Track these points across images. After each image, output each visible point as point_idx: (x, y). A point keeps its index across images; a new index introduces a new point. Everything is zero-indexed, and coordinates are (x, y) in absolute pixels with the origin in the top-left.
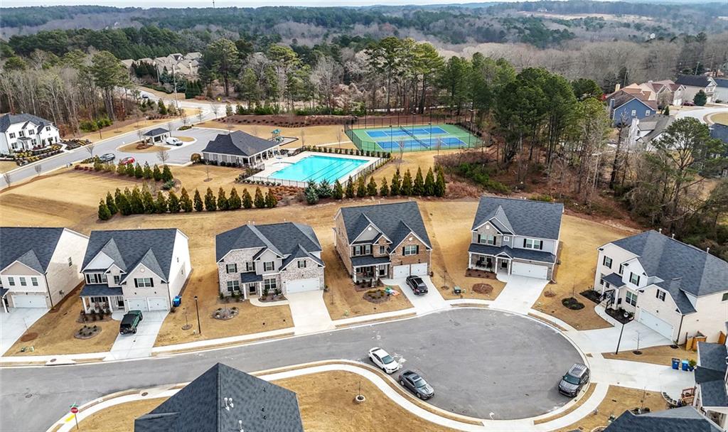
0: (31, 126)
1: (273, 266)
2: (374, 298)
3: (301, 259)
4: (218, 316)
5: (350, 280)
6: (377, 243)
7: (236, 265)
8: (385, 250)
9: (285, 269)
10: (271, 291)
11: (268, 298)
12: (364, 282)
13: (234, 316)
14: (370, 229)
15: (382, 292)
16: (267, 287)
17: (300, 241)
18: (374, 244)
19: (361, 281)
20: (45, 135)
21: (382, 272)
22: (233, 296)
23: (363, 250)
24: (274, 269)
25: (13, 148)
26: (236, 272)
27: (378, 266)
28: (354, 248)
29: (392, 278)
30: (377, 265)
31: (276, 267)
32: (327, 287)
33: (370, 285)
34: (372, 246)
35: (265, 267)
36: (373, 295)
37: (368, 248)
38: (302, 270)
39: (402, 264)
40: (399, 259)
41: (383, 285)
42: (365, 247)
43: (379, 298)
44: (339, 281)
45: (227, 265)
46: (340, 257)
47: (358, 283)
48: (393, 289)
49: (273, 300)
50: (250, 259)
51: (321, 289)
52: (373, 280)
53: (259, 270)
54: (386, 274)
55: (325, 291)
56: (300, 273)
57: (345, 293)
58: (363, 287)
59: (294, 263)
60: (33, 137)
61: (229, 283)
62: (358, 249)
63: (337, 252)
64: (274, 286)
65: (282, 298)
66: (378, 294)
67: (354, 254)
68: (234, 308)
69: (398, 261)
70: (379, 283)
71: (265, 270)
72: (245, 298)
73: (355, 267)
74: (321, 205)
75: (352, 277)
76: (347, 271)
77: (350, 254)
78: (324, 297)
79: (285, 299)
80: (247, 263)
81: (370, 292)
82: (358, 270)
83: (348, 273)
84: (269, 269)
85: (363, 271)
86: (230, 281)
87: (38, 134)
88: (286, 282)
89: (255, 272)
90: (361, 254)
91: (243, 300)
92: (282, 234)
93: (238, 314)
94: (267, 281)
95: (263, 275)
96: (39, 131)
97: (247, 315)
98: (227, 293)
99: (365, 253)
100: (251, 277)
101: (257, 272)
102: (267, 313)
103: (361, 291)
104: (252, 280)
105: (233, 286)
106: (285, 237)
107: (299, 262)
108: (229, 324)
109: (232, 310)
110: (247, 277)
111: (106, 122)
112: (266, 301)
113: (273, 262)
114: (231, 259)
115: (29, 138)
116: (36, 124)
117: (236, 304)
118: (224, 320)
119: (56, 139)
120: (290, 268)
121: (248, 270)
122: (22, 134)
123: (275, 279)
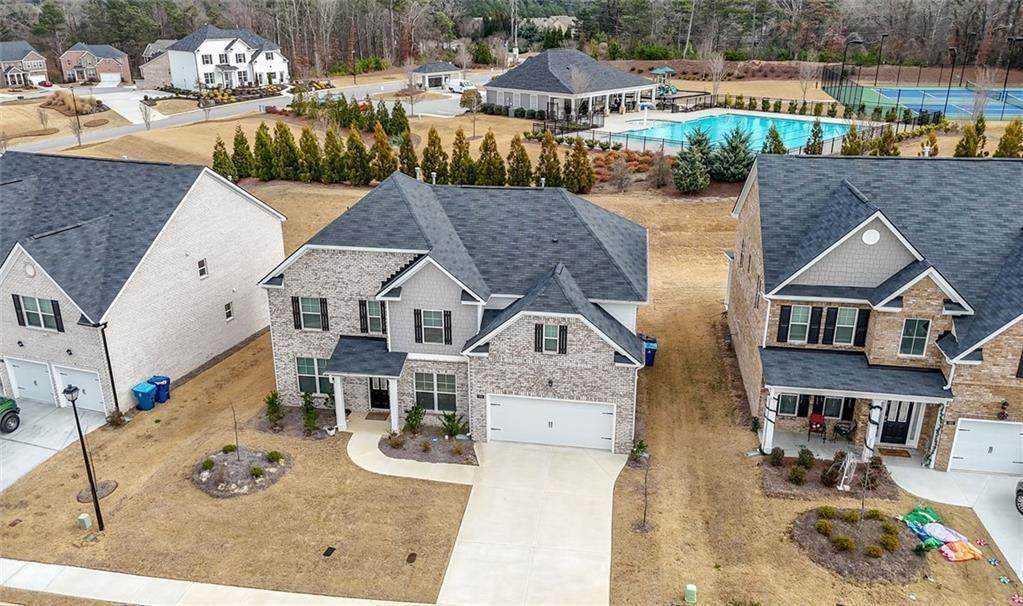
0: (240, 47)
1: (448, 328)
2: (842, 548)
3: (552, 318)
4: (206, 475)
5: (744, 436)
6: (899, 301)
7: (324, 302)
8: (930, 339)
9: (486, 347)
10: (433, 418)
12: (806, 460)
13: (251, 491)
14: (871, 237)
15: (887, 530)
16: (424, 401)
17: (569, 254)
18: (879, 307)
19: (791, 452)
20: (262, 66)
21: (894, 432)
22: (308, 409)
23: (823, 324)
24: (449, 341)
25: (207, 81)
26: (326, 328)
27: (881, 402)
28: (785, 312)
29: (942, 467)
30: (879, 398)
31: (459, 335)
32: (641, 447)
33: (829, 480)
34: (865, 316)
35: (418, 327)
36: (841, 531)
37: (847, 320)
38: (550, 361)
39: (1002, 416)
40: (996, 390)
41: (893, 493)
42: (833, 313)
43: (870, 555)
44: (703, 433)
45: (295, 300)
46: (731, 348)
47: (776, 459)
48: (942, 521)
49: (425, 453)
50: (370, 288)
51: (619, 449)
52: (851, 460)
53: (399, 333)
54: (912, 443)
55: (634, 460)
56: (540, 371)
57: (714, 489)
58: (797, 480)
59: (518, 328)
60: (242, 67)
61: (303, 363)
62: (800, 318)
63: (726, 327)
64: (448, 402)
66: (868, 534)
67: (782, 337)
68: (273, 458)
69: (989, 398)
70: (873, 478)
71: (418, 340)
72: (342, 423)
73: (775, 391)
74: (713, 200)
75: (756, 426)
76: (744, 397)
77: (765, 333)
78: (619, 487)
79: (470, 459)
80: (362, 304)
81: (824, 514)
82: (785, 403)
83: (745, 406)
84: (433, 336)
85: (810, 411)
86: (305, 356)
87: (251, 62)
88: (488, 396)
89: (385, 340)
90: (813, 339)
91: (332, 432)
92: (512, 223)
93: (273, 482)
94: (422, 378)
95: (411, 356)
96: (254, 57)
97: (299, 494)
98: (292, 396)
99: (828, 339)
100: (367, 355)
101: (389, 342)
102: (371, 505)
103: (786, 496)
104: (365, 365)
105: (317, 376)
106: (519, 234)
107: (539, 328)
108: (216, 517)
109: (263, 465)
110: (354, 353)
111: (377, 62)
112: (400, 452)
113: (448, 315)
114: (307, 276)
115: (235, 68)
116: (251, 45)
117: (299, 440)
118: (211, 496)
119: (282, 75)
120: (503, 346)
121: (364, 329)
122: (223, 58)
123: (451, 378)
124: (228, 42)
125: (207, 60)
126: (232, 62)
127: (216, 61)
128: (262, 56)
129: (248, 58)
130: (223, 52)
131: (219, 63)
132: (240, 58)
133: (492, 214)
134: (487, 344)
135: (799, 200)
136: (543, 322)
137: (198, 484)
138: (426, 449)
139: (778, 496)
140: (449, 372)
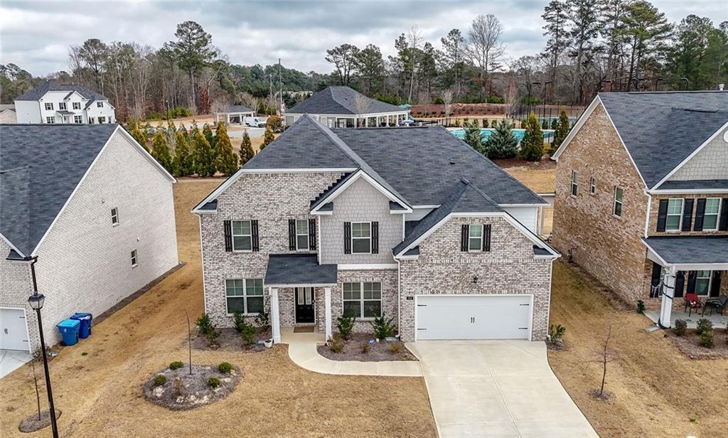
0: (76, 98)
1: (375, 238)
3: (477, 218)
4: (159, 391)
5: (634, 318)
7: (255, 224)
9: (416, 250)
10: (363, 325)
11: (351, 345)
13: (213, 399)
16: (350, 311)
17: (468, 172)
20: (95, 112)
22: (240, 328)
23: (694, 213)
24: (375, 251)
26: (256, 248)
28: (664, 205)
31: (385, 244)
32: (559, 334)
35: (347, 238)
37: (713, 208)
38: (475, 260)
42: (702, 203)
44: (594, 319)
45: (227, 224)
47: (679, 330)
49: (365, 353)
50: (299, 207)
51: (536, 337)
53: (329, 247)
55: (553, 345)
56: (465, 270)
58: (707, 344)
59: (446, 230)
60: (78, 112)
61: (233, 284)
62: (676, 209)
64: (374, 309)
65: (399, 352)
67: (661, 227)
71: (347, 251)
72: (277, 337)
75: (642, 308)
78: (553, 365)
79: (408, 356)
80: (292, 223)
84: (361, 247)
85: (685, 292)
86: (235, 277)
87: (85, 109)
88: (416, 296)
89: (316, 255)
90: (686, 227)
91: (270, 345)
92: (410, 152)
93: (231, 390)
94: (351, 288)
95: (340, 267)
96: (87, 105)
97: (261, 400)
98: (221, 318)
99: (699, 226)
100: (299, 269)
101: (320, 256)
102: (338, 402)
103: (708, 358)
104: (301, 276)
105: (245, 296)
106: (419, 160)
107: (465, 229)
108: (183, 428)
109: (217, 375)
110: (287, 268)
111: (183, 111)
112: (341, 355)
113: (375, 225)
114: (240, 200)
115: (72, 113)
116: (85, 96)
117: (240, 353)
118: (171, 409)
119: (110, 119)
120: (432, 248)
121: (292, 247)
122: (63, 106)
123: (377, 285)
124: (66, 93)
125: (49, 107)
126: (70, 108)
127: (57, 108)
128: (95, 104)
129: (83, 106)
130: (62, 101)
131: (59, 110)
132: (76, 106)
133: (389, 147)
134: (417, 247)
135: (645, 122)
136: (468, 222)
137: (154, 400)
138: (365, 351)
139: (700, 358)
140: (376, 280)
